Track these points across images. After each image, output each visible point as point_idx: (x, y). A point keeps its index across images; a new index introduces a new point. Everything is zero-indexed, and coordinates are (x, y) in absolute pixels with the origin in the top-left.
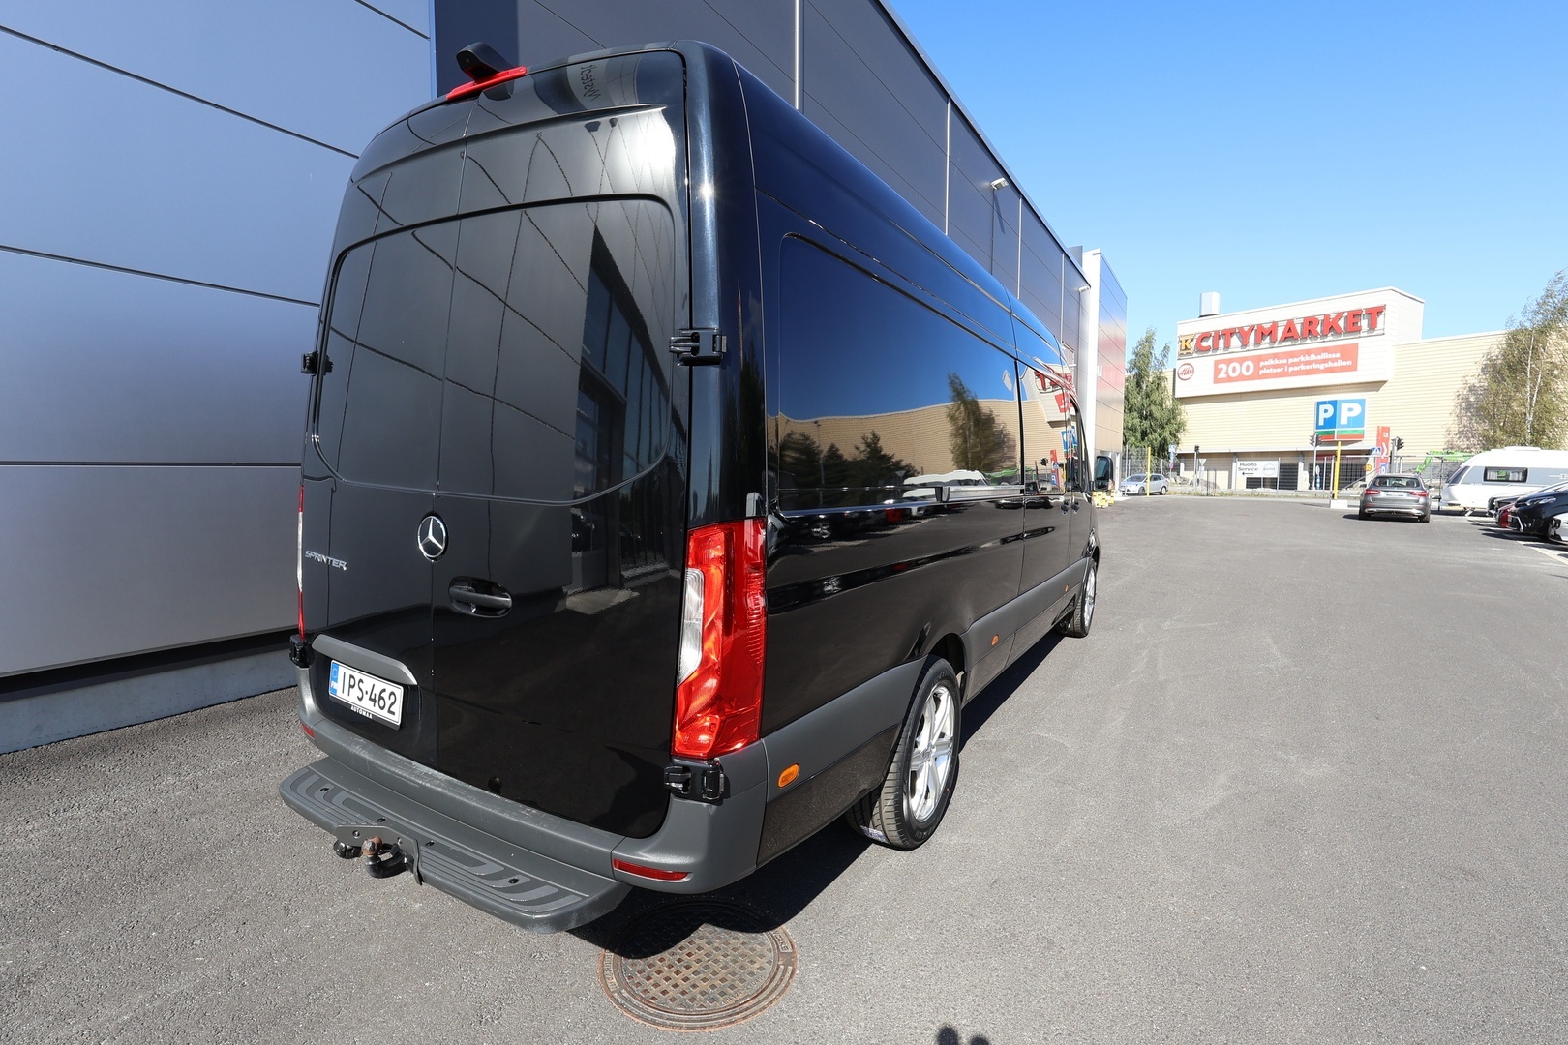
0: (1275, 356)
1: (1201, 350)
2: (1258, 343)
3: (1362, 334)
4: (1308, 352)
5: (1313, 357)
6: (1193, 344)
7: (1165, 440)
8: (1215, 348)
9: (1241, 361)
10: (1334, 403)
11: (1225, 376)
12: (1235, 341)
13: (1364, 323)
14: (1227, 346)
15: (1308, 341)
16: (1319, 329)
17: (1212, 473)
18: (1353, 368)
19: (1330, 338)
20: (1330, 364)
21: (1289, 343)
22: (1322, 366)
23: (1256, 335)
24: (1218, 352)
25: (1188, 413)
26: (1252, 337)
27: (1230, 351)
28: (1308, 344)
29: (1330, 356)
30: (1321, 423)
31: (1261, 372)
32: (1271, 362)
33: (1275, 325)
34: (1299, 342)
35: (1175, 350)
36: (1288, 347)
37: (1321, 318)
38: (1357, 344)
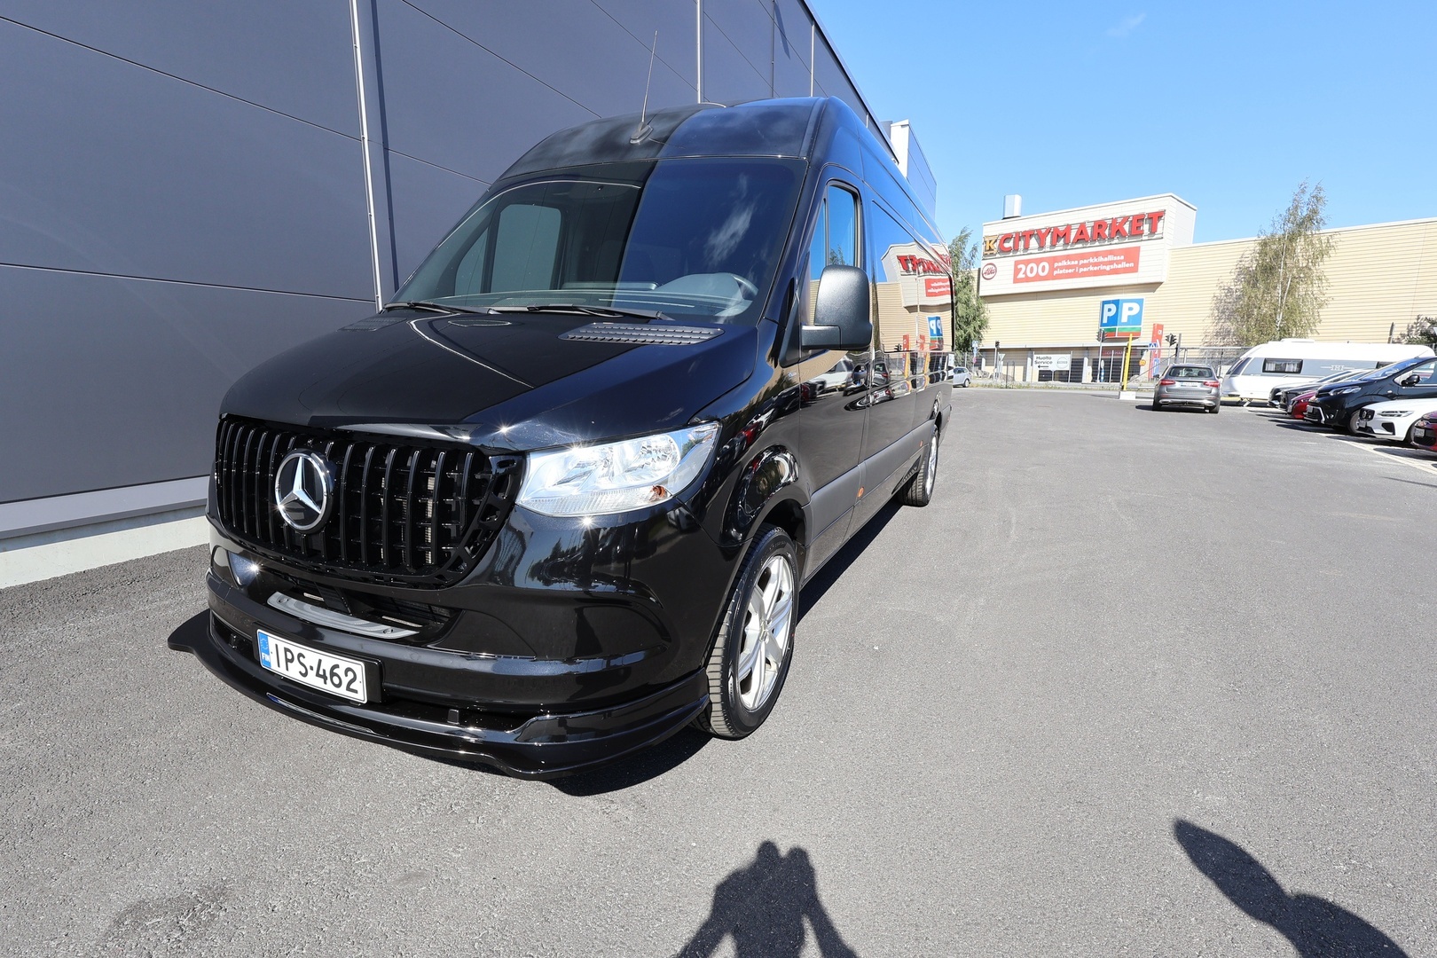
0: (1068, 258)
1: (1003, 251)
2: (1053, 245)
3: (1144, 238)
4: (1096, 254)
5: (1101, 259)
6: (996, 245)
7: (969, 336)
8: (1016, 249)
9: (1038, 262)
10: (1116, 302)
11: (1023, 276)
12: (1033, 243)
13: (1146, 228)
14: (1026, 248)
15: (1097, 244)
16: (1107, 232)
17: (1011, 368)
18: (1135, 270)
19: (1116, 241)
20: (1115, 266)
21: (1080, 245)
22: (1108, 268)
23: (1052, 237)
24: (1018, 253)
25: (993, 311)
26: (1048, 239)
27: (1029, 252)
28: (1097, 247)
29: (1115, 258)
30: (1105, 321)
31: (1055, 272)
32: (1064, 263)
33: (1069, 227)
34: (1089, 245)
35: (981, 249)
36: (1079, 249)
37: (1109, 222)
38: (1139, 247)
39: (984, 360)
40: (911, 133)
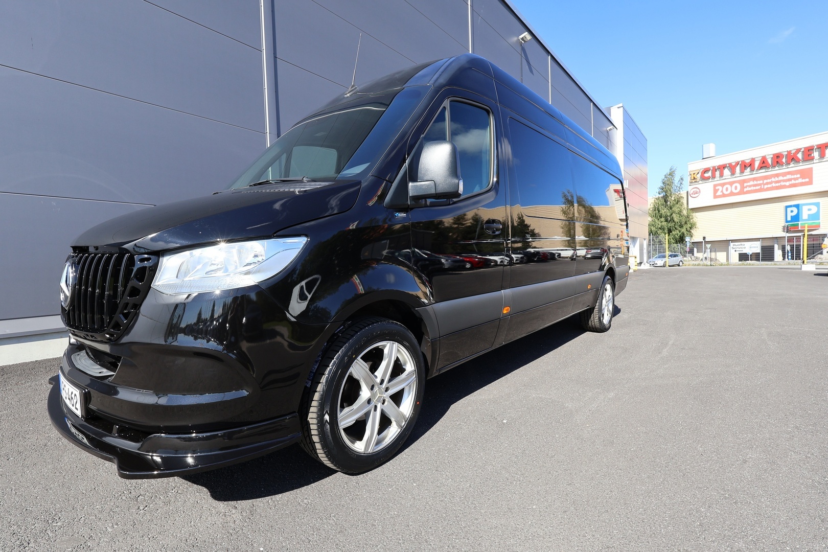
0: (754, 179)
1: (704, 179)
2: (742, 172)
3: (815, 161)
4: (777, 175)
5: (781, 178)
6: (699, 176)
7: (683, 234)
8: (714, 177)
9: (731, 184)
10: (797, 206)
11: (721, 194)
12: (727, 172)
13: (816, 154)
14: (721, 175)
15: (777, 168)
16: (784, 160)
17: (713, 254)
18: (810, 183)
19: (792, 165)
20: (793, 182)
21: (764, 171)
22: (787, 184)
23: (741, 167)
24: (716, 179)
25: (698, 217)
26: (738, 169)
27: (724, 178)
28: (777, 170)
29: (793, 177)
30: (789, 219)
31: (745, 190)
32: (752, 183)
33: (753, 160)
34: (770, 170)
35: (687, 180)
36: (763, 173)
37: (786, 153)
38: (811, 169)
39: (695, 250)
40: (625, 112)
